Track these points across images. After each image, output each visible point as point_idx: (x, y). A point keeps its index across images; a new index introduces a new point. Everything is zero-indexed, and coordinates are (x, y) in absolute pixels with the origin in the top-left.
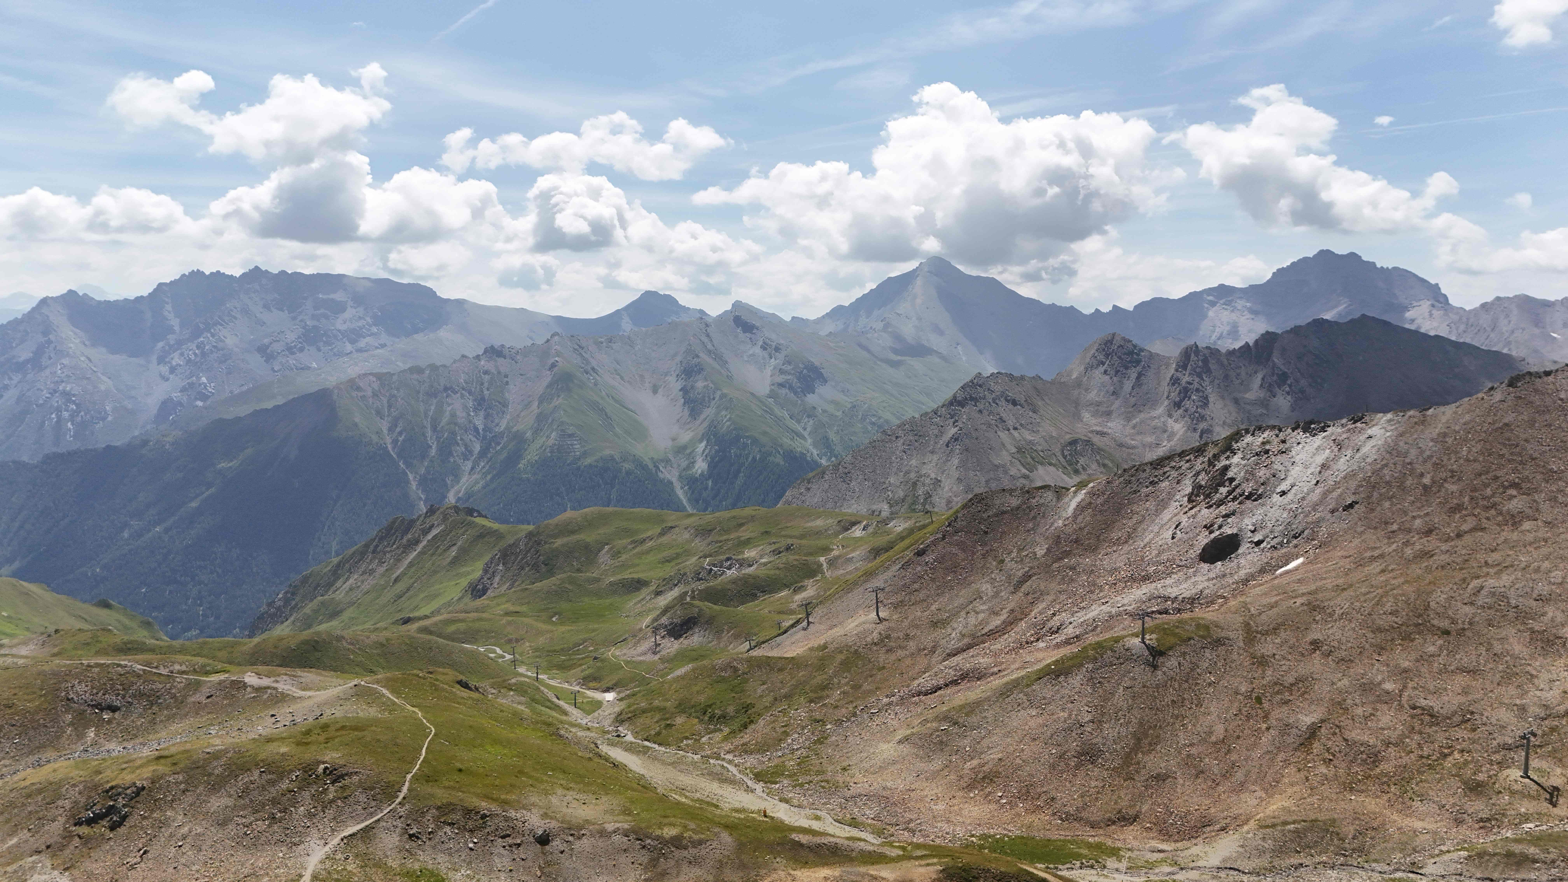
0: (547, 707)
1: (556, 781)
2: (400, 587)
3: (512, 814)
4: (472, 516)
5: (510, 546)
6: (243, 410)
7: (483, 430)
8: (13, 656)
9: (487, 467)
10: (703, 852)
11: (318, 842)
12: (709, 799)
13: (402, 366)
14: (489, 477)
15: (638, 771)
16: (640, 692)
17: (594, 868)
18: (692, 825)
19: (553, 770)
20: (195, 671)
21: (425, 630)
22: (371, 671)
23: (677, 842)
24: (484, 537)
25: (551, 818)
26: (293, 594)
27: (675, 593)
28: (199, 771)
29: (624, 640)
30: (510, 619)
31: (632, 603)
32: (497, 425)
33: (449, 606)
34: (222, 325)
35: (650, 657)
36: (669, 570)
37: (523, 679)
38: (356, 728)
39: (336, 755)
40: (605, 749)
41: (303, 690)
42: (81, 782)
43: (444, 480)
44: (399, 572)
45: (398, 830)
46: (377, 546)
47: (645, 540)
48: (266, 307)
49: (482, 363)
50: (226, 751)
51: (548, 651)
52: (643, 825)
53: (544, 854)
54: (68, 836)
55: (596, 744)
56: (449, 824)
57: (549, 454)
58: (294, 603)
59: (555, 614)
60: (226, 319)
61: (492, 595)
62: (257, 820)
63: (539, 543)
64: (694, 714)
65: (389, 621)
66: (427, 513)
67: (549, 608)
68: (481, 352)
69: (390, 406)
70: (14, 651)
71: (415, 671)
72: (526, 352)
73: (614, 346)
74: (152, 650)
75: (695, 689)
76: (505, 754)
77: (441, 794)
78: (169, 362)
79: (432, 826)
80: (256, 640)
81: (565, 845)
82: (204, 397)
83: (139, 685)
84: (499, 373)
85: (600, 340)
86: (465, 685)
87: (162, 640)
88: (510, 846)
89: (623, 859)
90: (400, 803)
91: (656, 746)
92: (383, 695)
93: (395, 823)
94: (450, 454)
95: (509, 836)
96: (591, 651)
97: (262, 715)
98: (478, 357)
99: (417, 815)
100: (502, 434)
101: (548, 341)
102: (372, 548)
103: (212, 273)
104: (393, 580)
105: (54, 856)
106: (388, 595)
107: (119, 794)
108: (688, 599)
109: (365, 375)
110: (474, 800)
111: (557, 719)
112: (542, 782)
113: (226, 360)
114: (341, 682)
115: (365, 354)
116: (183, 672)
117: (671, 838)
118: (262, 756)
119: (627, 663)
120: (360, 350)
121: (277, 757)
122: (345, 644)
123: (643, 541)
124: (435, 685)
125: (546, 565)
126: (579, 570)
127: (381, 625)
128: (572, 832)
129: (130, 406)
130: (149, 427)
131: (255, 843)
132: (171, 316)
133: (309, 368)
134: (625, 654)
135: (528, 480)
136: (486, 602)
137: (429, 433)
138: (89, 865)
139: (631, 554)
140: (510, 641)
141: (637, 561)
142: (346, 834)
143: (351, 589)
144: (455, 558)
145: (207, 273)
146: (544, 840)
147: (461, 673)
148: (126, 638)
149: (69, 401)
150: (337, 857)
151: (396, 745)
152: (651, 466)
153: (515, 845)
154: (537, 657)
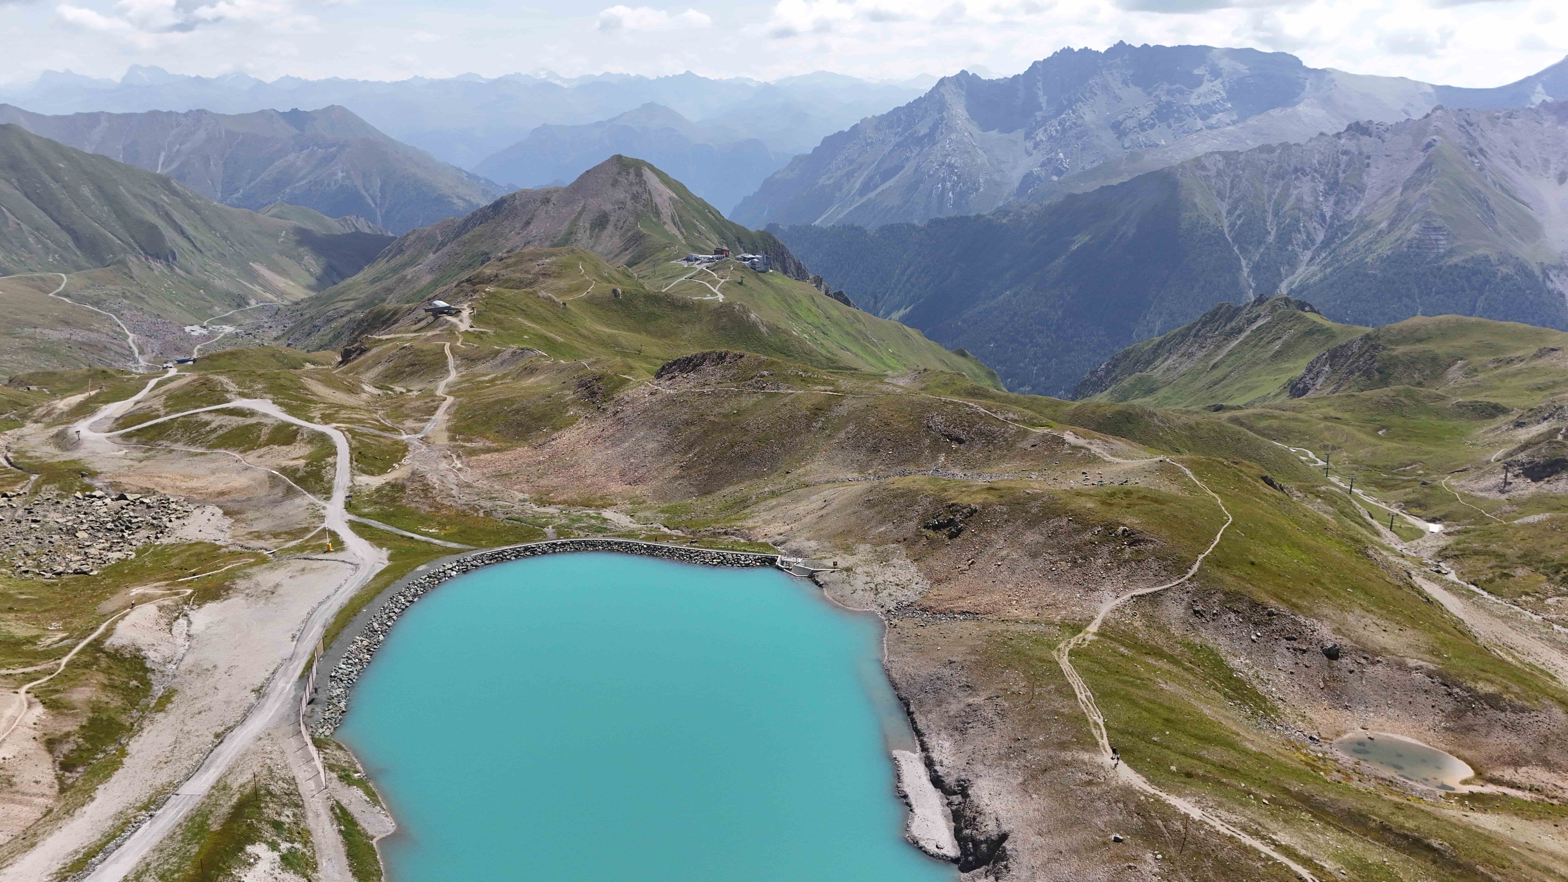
0: (1357, 523)
1: (1356, 599)
2: (1217, 374)
3: (1302, 619)
4: (1303, 310)
5: (1341, 347)
6: (1091, 186)
7: (1331, 217)
8: (894, 385)
9: (1329, 259)
10: (1525, 721)
11: (1111, 594)
12: (1543, 667)
13: (1251, 144)
14: (1329, 270)
15: (1456, 614)
16: (1474, 530)
17: (1385, 698)
18: (1516, 689)
19: (1353, 588)
20: (1024, 422)
21: (1236, 420)
22: (1178, 451)
23: (1493, 701)
24: (1313, 334)
25: (1344, 635)
26: (1115, 366)
27: (1544, 427)
28: (1018, 507)
29: (1464, 470)
30: (1329, 424)
31: (1483, 431)
32: (1348, 212)
33: (1265, 401)
34: (1082, 101)
35: (1494, 495)
36: (1539, 400)
37: (1334, 489)
38: (1156, 501)
39: (1136, 521)
40: (1418, 580)
41: (1113, 456)
42: (931, 495)
43: (1278, 269)
44: (1218, 358)
45: (1184, 603)
46: (1199, 330)
47: (1512, 360)
48: (1125, 83)
49: (1343, 141)
50: (1042, 495)
51: (1367, 466)
52: (1453, 672)
53: (1331, 668)
54: (919, 535)
55: (1409, 574)
56: (1234, 612)
57: (1405, 249)
58: (1114, 375)
59: (1383, 427)
60: (1087, 95)
61: (1313, 396)
62: (1061, 560)
63: (1375, 348)
64: (1542, 570)
65: (1201, 406)
66: (1255, 301)
67: (1375, 420)
68: (1342, 129)
69: (1232, 188)
70: (895, 381)
71: (1220, 459)
72: (1398, 129)
73: (1514, 122)
74: (993, 397)
75: (1548, 542)
76: (1302, 560)
77: (1230, 582)
78: (1034, 138)
79: (1218, 608)
80: (1077, 403)
81: (1355, 665)
82: (1059, 172)
83: (980, 425)
84: (1360, 153)
85: (1497, 114)
86: (1270, 482)
87: (1001, 390)
88: (1294, 650)
89: (1421, 698)
90: (1189, 579)
91: (1485, 594)
92: (1186, 476)
93: (1182, 596)
94: (1290, 241)
95: (1295, 639)
96: (1420, 475)
97: (1076, 471)
98: (1338, 135)
99: (1205, 594)
100: (1351, 223)
101: (1428, 116)
102: (1194, 331)
103: (1080, 50)
104: (1210, 366)
105: (908, 548)
106: (1205, 380)
107: (958, 511)
108: (1560, 437)
109: (1211, 153)
110: (1263, 595)
111: (1367, 538)
112: (1339, 596)
113: (1082, 137)
114: (1148, 455)
115: (1215, 132)
116: (1015, 421)
117: (1486, 694)
118: (1072, 506)
119: (1463, 496)
120: (1211, 127)
121: (1083, 510)
122: (1156, 421)
123: (1510, 361)
124: (1238, 476)
125: (1380, 373)
126: (1420, 384)
127: (1193, 408)
128: (1366, 655)
129: (998, 179)
130: (1011, 199)
131: (1058, 580)
132: (1041, 93)
133: (1157, 145)
134: (1462, 486)
135: (1375, 276)
136: (1306, 403)
137: (1270, 218)
138: (931, 561)
139: (1491, 374)
140: (1325, 447)
141: (1497, 383)
142: (1137, 594)
143: (1168, 370)
144: (1278, 352)
145: (1076, 50)
146: (1333, 654)
147: (1268, 470)
148: (975, 384)
149: (952, 172)
150: (1126, 612)
151: (1193, 525)
152: (1537, 272)
153: (1300, 650)
154: (1353, 469)
